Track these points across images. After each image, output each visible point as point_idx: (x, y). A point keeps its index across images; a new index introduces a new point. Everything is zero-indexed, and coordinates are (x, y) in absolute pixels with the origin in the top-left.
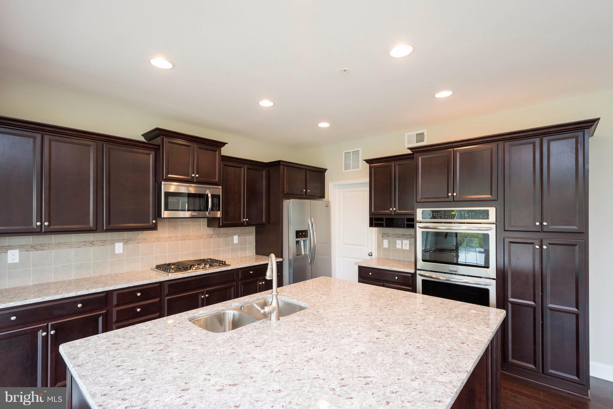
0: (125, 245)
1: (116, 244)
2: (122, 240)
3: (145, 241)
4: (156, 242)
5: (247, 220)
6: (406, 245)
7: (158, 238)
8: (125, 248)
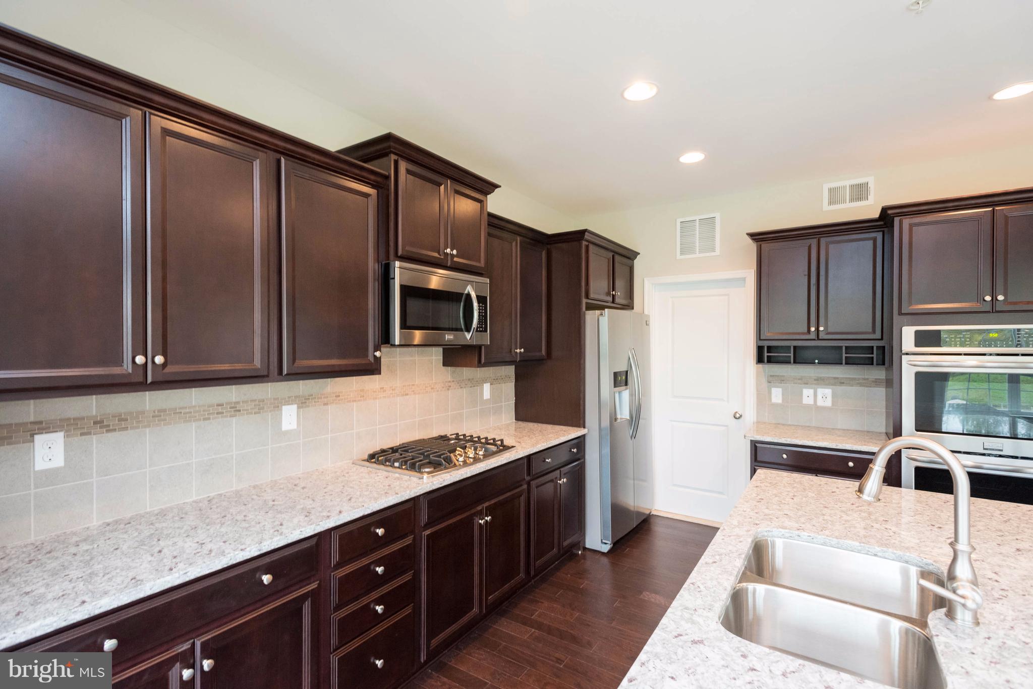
0: (302, 410)
1: (284, 407)
2: (296, 397)
3: (338, 398)
4: (359, 401)
5: (522, 350)
6: (824, 397)
7: (361, 391)
8: (301, 417)
